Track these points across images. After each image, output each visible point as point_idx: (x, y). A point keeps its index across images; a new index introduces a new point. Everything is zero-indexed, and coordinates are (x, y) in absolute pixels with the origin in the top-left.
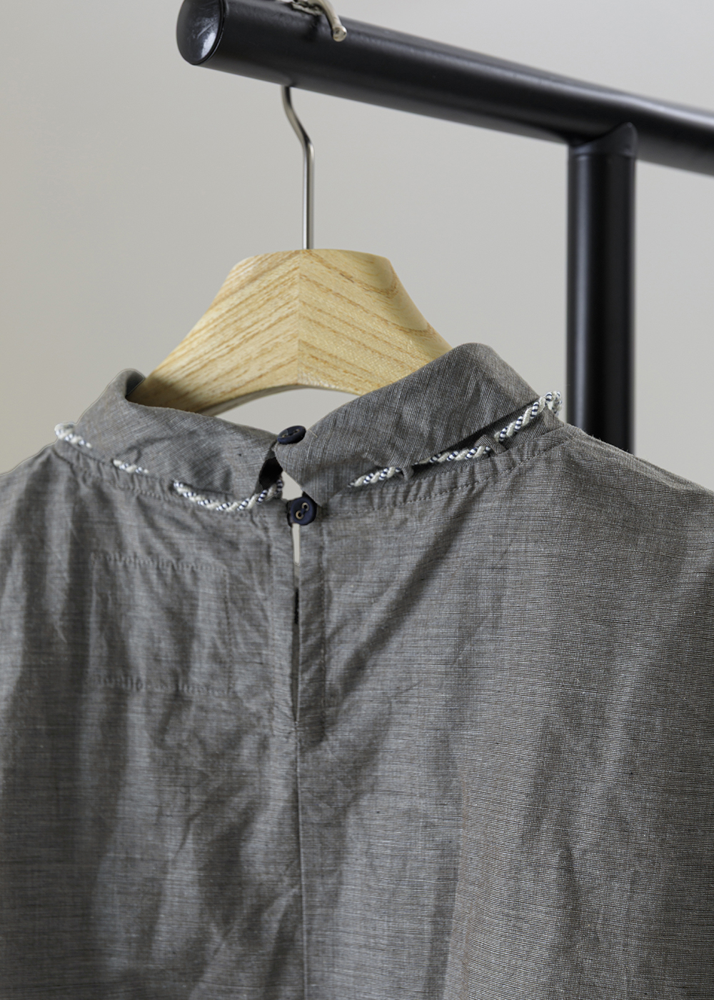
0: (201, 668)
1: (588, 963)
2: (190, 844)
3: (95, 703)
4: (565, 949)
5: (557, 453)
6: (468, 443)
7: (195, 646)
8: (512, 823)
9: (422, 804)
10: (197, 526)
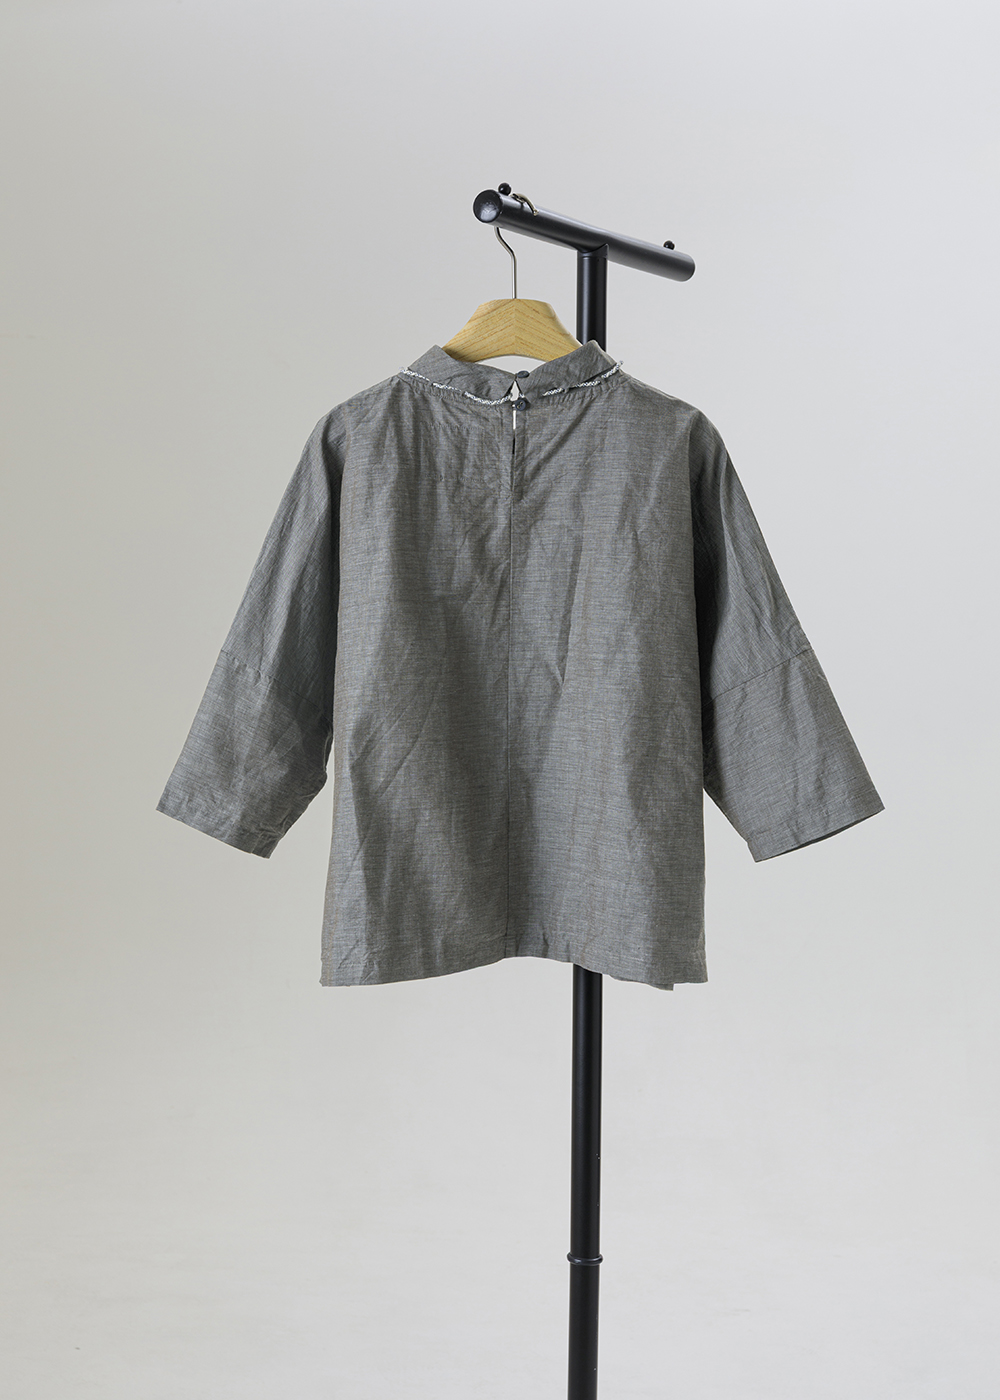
0: (468, 471)
1: (644, 572)
2: (467, 543)
3: (424, 485)
4: (635, 568)
5: (626, 384)
6: (592, 379)
7: (466, 461)
8: (612, 524)
9: (566, 522)
10: (469, 412)
